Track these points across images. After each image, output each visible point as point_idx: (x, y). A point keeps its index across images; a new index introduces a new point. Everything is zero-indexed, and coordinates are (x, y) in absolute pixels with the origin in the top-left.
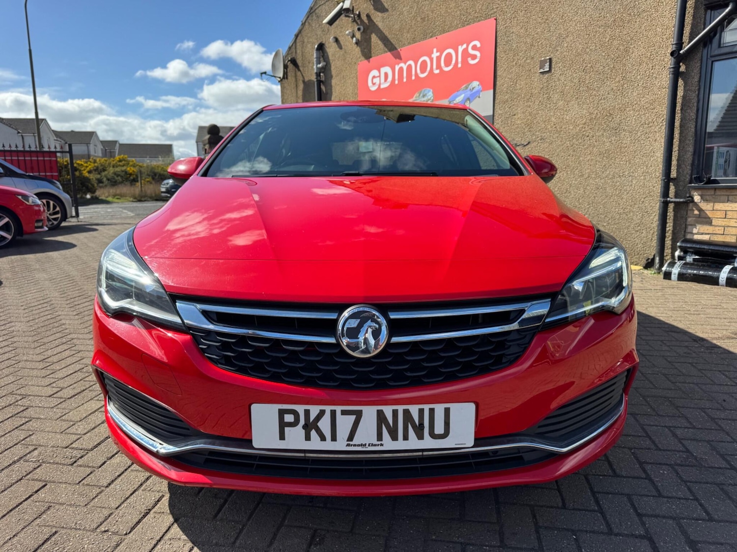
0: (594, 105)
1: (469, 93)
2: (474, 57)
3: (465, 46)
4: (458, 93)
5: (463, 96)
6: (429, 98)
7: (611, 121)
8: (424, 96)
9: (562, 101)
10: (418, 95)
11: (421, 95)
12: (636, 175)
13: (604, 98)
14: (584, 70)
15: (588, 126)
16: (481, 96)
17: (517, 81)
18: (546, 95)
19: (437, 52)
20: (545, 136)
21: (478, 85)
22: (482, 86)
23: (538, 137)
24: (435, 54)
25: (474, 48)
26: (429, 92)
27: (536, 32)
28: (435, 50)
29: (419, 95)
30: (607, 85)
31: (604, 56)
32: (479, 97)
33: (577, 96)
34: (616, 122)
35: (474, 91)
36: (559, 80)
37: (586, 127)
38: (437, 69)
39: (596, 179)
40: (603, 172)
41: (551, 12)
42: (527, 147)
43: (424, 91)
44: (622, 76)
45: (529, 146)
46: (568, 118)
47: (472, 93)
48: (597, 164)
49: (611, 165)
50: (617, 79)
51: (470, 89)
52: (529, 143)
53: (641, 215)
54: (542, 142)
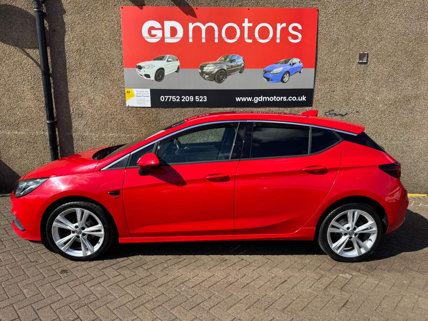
0: (398, 92)
1: (288, 67)
2: (295, 37)
3: (284, 25)
4: (276, 65)
5: (282, 68)
6: (239, 64)
7: (409, 104)
8: (231, 61)
9: (375, 86)
10: (223, 59)
11: (228, 60)
12: (423, 139)
13: (405, 89)
14: (393, 67)
15: (393, 106)
16: (301, 71)
17: (337, 65)
18: (362, 79)
19: (249, 22)
20: (359, 110)
21: (299, 62)
22: (303, 64)
23: (354, 110)
24: (246, 24)
25: (295, 29)
26: (238, 58)
27: (355, 31)
28: (246, 20)
29: (225, 59)
30: (408, 80)
31: (407, 61)
32: (300, 72)
33: (386, 85)
34: (412, 105)
35: (294, 66)
36: (373, 71)
37: (392, 106)
38: (249, 38)
39: (396, 141)
40: (402, 137)
41: (369, 19)
42: (344, 117)
43: (232, 57)
44: (418, 76)
45: (346, 116)
46: (378, 99)
47: (292, 67)
48: (397, 131)
49: (407, 133)
50: (415, 78)
51: (290, 64)
52: (347, 114)
53: (424, 163)
54: (357, 114)
